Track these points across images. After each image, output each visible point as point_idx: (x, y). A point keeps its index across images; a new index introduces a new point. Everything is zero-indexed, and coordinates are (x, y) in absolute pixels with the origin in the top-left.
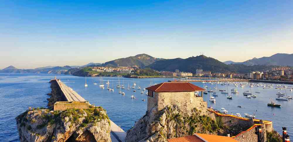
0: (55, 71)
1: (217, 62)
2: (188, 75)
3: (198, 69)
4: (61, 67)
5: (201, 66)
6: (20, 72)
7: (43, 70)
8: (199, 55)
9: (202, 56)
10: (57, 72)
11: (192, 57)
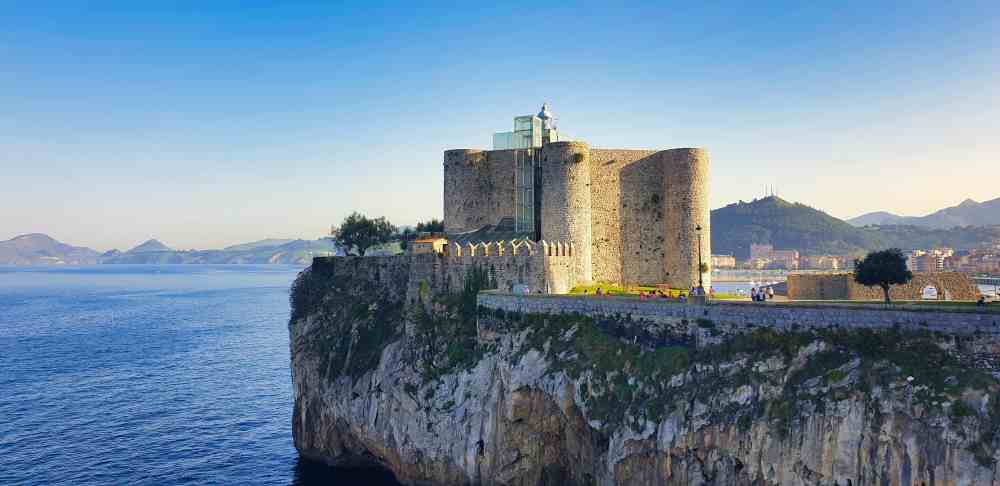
0: (291, 257)
1: (823, 220)
2: (720, 265)
3: (758, 243)
4: (308, 242)
5: (768, 233)
6: (180, 260)
7: (253, 251)
8: (763, 197)
9: (769, 200)
10: (296, 257)
11: (738, 202)
